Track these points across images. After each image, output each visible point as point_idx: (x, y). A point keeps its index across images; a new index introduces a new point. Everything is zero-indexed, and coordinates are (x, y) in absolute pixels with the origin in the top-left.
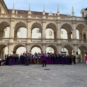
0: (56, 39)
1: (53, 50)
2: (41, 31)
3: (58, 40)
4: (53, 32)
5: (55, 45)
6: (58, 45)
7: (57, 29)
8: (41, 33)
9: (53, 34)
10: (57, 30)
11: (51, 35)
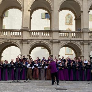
0: (79, 31)
1: (73, 52)
2: (49, 16)
3: (83, 32)
4: (74, 17)
5: (78, 44)
6: (83, 42)
7: (82, 10)
8: (50, 19)
9: (74, 22)
10: (82, 14)
11: (70, 23)
